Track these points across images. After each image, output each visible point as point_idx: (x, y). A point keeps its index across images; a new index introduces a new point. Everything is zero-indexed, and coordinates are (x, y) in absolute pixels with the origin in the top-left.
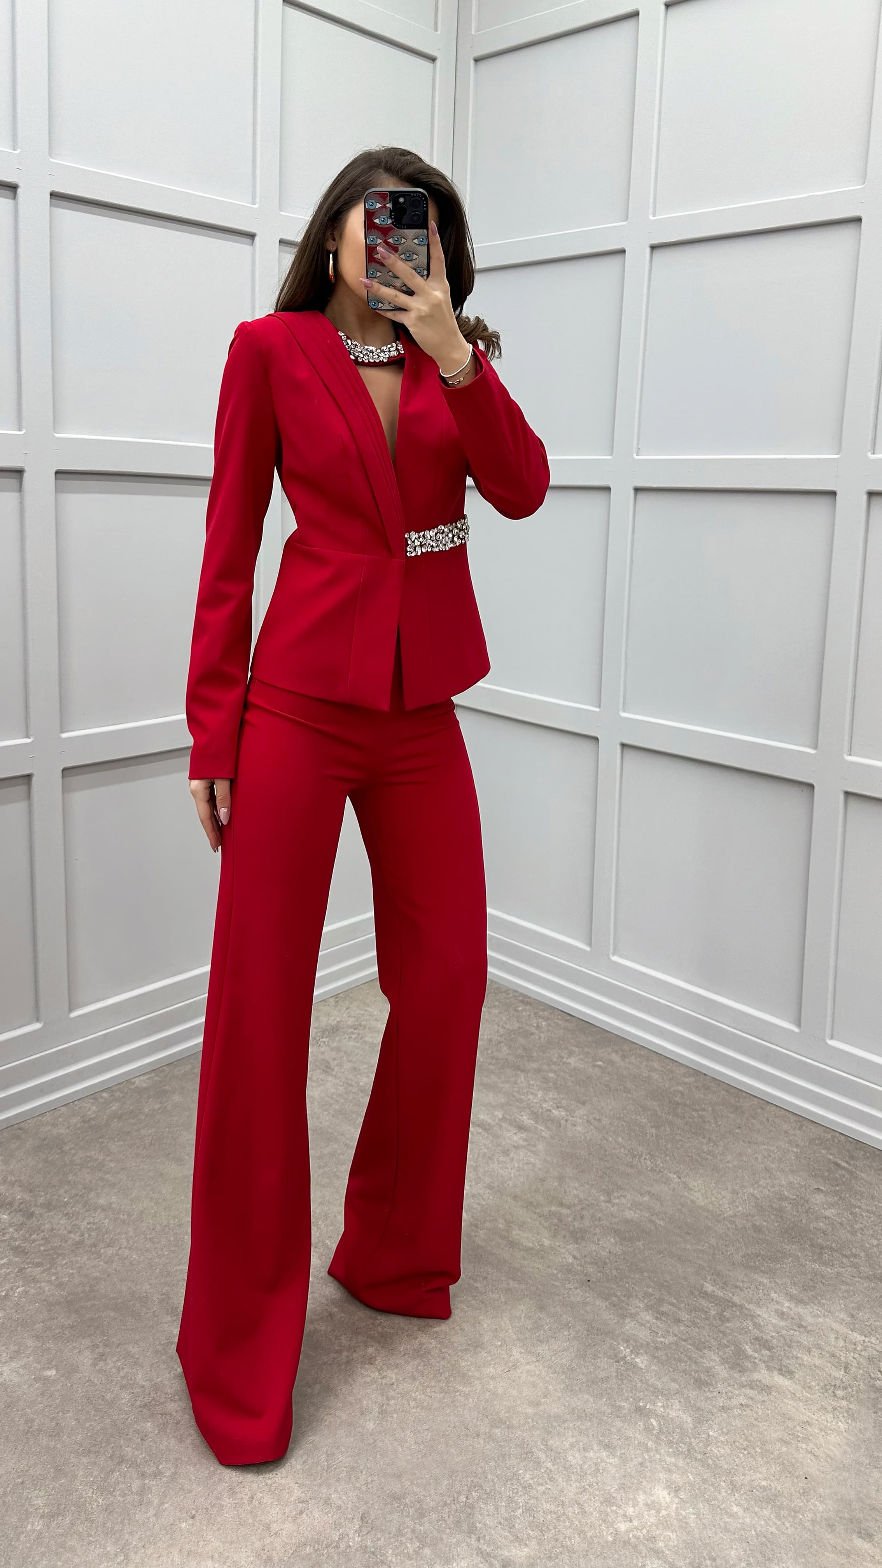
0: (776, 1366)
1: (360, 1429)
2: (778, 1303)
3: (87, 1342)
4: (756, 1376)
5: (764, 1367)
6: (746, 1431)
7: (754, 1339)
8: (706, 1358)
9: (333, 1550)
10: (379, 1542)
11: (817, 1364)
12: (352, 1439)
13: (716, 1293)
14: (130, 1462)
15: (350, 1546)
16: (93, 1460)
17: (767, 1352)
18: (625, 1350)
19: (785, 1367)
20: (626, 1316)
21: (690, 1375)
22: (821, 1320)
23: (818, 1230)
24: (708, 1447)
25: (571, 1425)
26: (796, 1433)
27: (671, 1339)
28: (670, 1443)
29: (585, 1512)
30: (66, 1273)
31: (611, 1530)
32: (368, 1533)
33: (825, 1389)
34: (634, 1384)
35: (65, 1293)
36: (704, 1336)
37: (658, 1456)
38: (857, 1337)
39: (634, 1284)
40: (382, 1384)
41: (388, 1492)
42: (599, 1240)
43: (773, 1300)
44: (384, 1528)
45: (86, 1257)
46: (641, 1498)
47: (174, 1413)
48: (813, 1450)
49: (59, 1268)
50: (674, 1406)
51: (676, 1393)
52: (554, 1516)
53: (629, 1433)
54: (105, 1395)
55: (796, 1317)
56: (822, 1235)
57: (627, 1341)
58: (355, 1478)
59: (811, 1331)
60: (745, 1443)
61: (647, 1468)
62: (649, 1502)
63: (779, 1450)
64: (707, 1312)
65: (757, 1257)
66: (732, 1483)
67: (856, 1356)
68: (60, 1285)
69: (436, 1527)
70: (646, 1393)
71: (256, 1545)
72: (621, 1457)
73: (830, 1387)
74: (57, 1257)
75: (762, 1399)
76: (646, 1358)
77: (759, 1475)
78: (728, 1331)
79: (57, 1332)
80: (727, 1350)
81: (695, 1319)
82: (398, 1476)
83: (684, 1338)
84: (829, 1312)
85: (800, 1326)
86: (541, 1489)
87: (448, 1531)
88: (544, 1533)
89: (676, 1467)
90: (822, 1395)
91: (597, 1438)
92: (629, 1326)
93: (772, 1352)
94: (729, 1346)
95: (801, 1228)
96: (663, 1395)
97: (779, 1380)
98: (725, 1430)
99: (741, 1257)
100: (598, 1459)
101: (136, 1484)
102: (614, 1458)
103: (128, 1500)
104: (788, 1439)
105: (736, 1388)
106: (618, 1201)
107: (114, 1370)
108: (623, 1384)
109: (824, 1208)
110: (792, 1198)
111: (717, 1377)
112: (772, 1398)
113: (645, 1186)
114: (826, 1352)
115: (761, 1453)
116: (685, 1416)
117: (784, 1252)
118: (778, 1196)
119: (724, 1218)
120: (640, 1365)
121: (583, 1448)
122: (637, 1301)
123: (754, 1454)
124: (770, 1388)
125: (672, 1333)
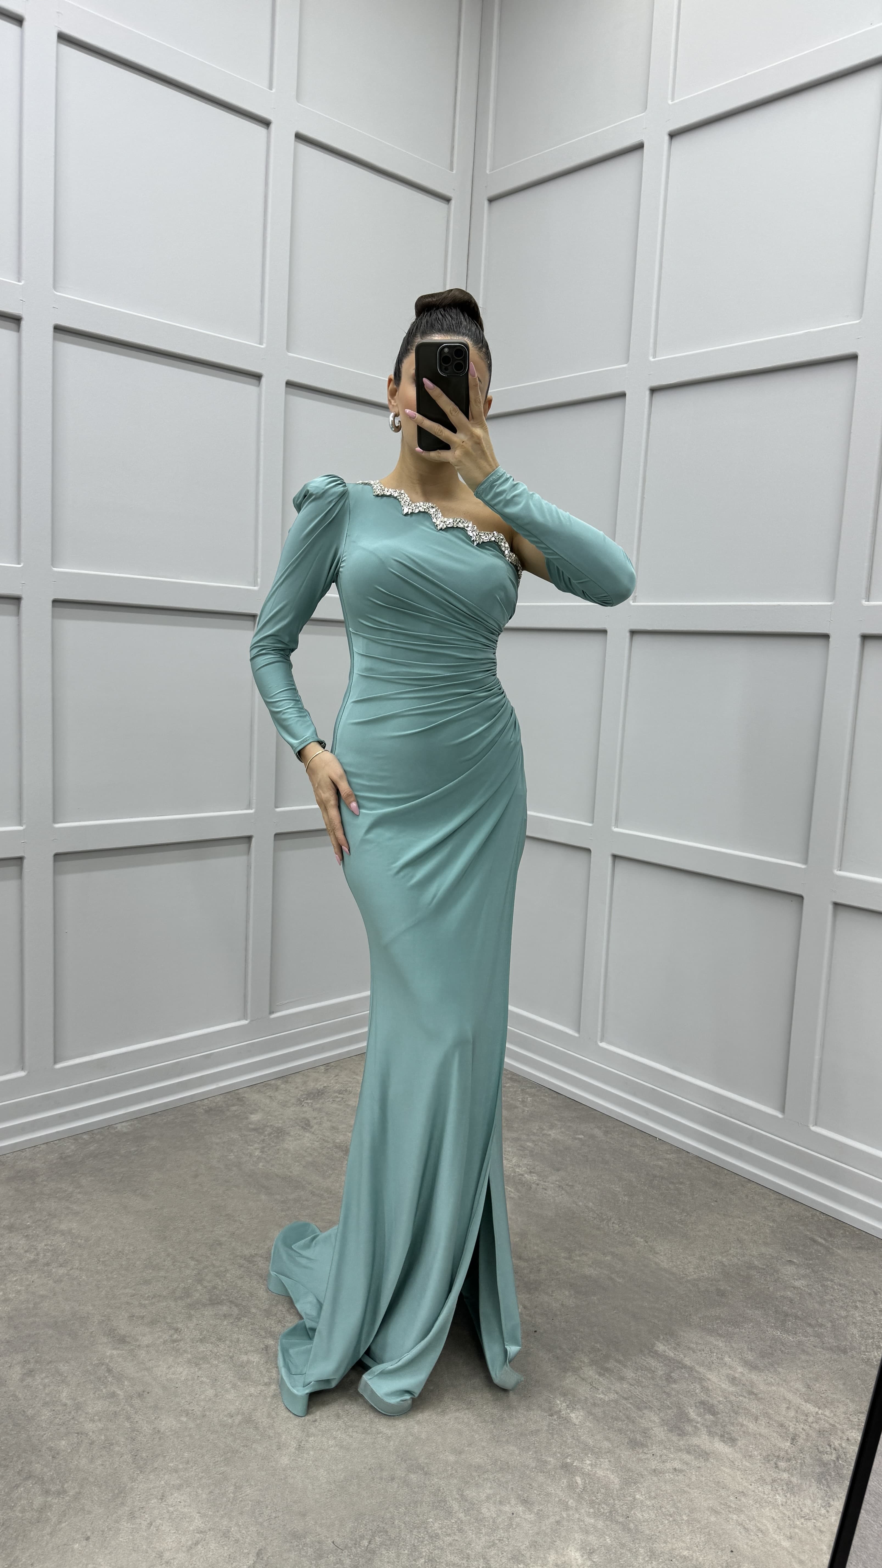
0: (718, 1432)
1: (273, 1464)
2: (731, 1368)
3: (19, 1357)
4: (695, 1441)
5: (704, 1432)
6: (675, 1497)
7: (699, 1403)
8: (645, 1419)
11: (762, 1433)
12: (263, 1473)
13: (667, 1354)
14: (36, 1479)
17: (711, 1417)
18: (561, 1404)
19: (727, 1434)
20: (568, 1369)
21: (626, 1435)
22: (773, 1388)
23: (785, 1298)
24: (631, 1510)
25: (491, 1477)
26: (729, 1503)
27: (613, 1396)
28: (592, 1503)
30: (14, 1289)
33: (767, 1459)
34: (564, 1439)
35: (9, 1309)
36: (647, 1395)
37: (577, 1516)
38: (810, 1408)
39: (582, 1338)
41: (290, 1529)
42: (553, 1291)
43: (726, 1364)
45: (36, 1276)
46: (552, 1557)
47: (91, 1434)
48: (743, 1522)
50: (602, 1465)
51: (608, 1452)
53: (550, 1489)
54: (26, 1410)
55: (747, 1383)
56: (789, 1303)
57: (564, 1395)
58: (258, 1513)
59: (762, 1399)
60: (672, 1510)
61: (563, 1526)
62: (559, 1562)
63: (707, 1519)
64: (654, 1372)
65: (716, 1320)
66: (651, 1550)
67: (806, 1427)
70: (576, 1450)
73: (772, 1459)
75: (698, 1465)
76: (581, 1414)
77: (681, 1544)
78: (673, 1392)
80: (669, 1412)
81: (640, 1379)
82: (303, 1515)
83: (625, 1396)
84: (785, 1381)
85: (751, 1393)
86: (449, 1539)
89: (595, 1528)
90: (763, 1466)
91: (516, 1492)
92: (569, 1380)
93: (717, 1418)
94: (671, 1408)
95: (767, 1295)
96: (593, 1452)
97: (720, 1446)
98: (653, 1494)
99: (700, 1318)
100: (513, 1514)
101: (38, 1501)
102: (530, 1514)
103: (27, 1516)
104: (719, 1508)
105: (672, 1451)
106: (578, 1258)
107: (41, 1387)
108: (553, 1438)
109: (794, 1279)
110: (761, 1268)
111: (654, 1438)
112: (709, 1465)
113: (609, 1247)
114: (775, 1421)
115: (688, 1521)
116: (613, 1476)
117: (746, 1317)
118: (747, 1265)
119: (688, 1281)
120: (575, 1420)
121: (500, 1501)
122: (583, 1356)
123: (680, 1521)
124: (708, 1454)
125: (614, 1390)
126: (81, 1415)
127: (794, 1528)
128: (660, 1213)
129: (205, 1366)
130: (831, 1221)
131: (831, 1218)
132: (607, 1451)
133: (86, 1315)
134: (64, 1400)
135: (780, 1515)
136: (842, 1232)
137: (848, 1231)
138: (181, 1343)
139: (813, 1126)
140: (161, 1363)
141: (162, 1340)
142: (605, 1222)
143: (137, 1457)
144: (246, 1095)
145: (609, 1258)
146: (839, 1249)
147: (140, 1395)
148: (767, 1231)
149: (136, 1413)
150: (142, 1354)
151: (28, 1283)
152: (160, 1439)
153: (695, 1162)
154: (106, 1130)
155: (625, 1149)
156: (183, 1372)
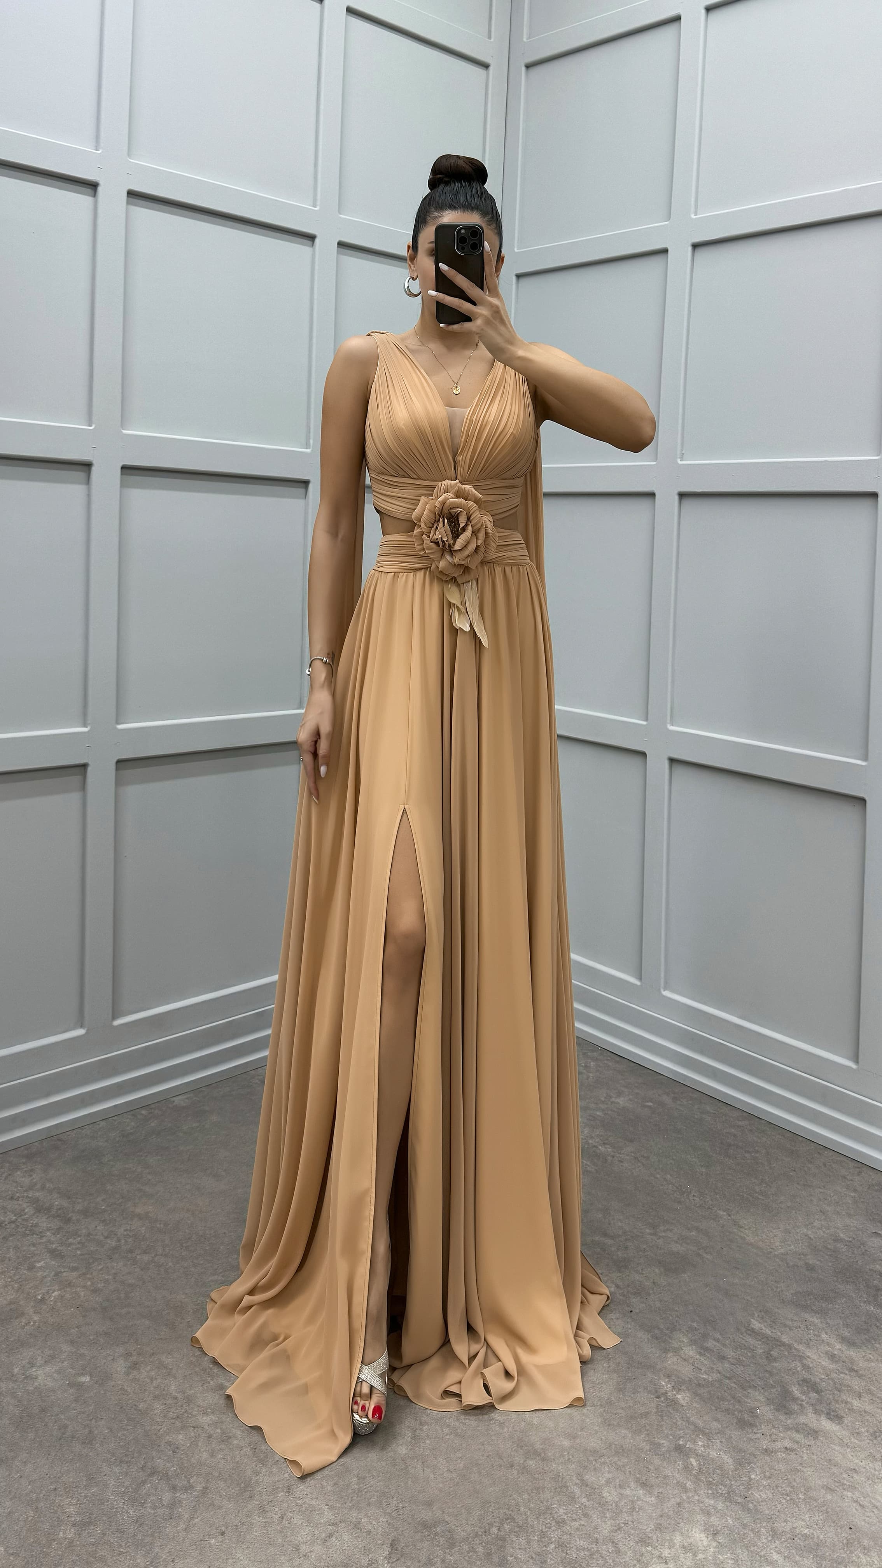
0: (824, 1410)
2: (829, 1344)
3: (120, 1350)
4: (802, 1419)
5: (811, 1410)
7: (802, 1381)
8: (750, 1398)
11: (867, 1410)
12: (384, 1464)
13: (763, 1331)
14: (161, 1475)
16: (124, 1470)
17: (815, 1395)
18: (667, 1386)
19: (833, 1411)
20: (668, 1350)
21: (733, 1415)
22: (873, 1364)
23: (875, 1272)
24: (749, 1490)
25: (607, 1461)
26: (842, 1480)
27: (716, 1376)
28: (710, 1484)
30: (101, 1279)
32: (398, 1560)
33: (874, 1435)
34: (674, 1421)
35: (101, 1300)
36: (749, 1375)
37: (696, 1498)
39: (678, 1317)
41: (419, 1519)
42: (643, 1269)
43: (823, 1341)
44: (413, 1556)
45: (122, 1263)
46: (678, 1539)
47: (206, 1427)
48: (859, 1499)
49: (95, 1274)
50: (715, 1446)
51: (718, 1433)
52: (587, 1553)
53: (668, 1472)
54: (137, 1404)
55: (847, 1360)
56: (879, 1276)
57: (669, 1376)
59: (862, 1375)
60: (788, 1489)
61: (685, 1508)
62: (686, 1544)
63: (823, 1498)
64: (753, 1350)
65: (809, 1295)
66: (773, 1530)
68: (95, 1291)
69: (467, 1558)
70: (687, 1431)
72: (658, 1496)
74: (93, 1262)
75: (808, 1444)
76: (688, 1395)
77: (801, 1523)
78: (774, 1370)
79: (91, 1338)
80: (773, 1391)
81: (741, 1358)
82: (429, 1504)
83: (728, 1375)
85: (852, 1370)
86: (576, 1524)
87: (479, 1563)
89: (715, 1510)
90: (871, 1442)
91: (634, 1475)
92: (671, 1361)
93: (821, 1396)
94: (775, 1387)
95: (857, 1269)
96: (704, 1434)
97: (827, 1425)
98: (767, 1474)
99: (792, 1294)
100: (634, 1497)
101: (167, 1497)
102: (651, 1497)
103: (159, 1513)
104: (834, 1486)
105: (782, 1430)
106: (664, 1234)
107: (147, 1380)
108: (663, 1421)
110: (847, 1241)
111: (761, 1418)
112: (819, 1444)
113: (693, 1221)
114: (878, 1398)
115: (804, 1500)
116: (726, 1457)
117: (838, 1292)
118: (833, 1238)
119: (775, 1256)
120: (682, 1402)
121: (620, 1485)
122: (681, 1336)
123: (797, 1500)
124: (817, 1432)
125: (717, 1370)
126: (193, 1408)
128: (739, 1184)
132: (717, 1431)
134: (174, 1394)
142: (685, 1195)
145: (694, 1233)
148: (849, 1201)
151: (114, 1271)
153: (768, 1129)
155: (696, 1117)
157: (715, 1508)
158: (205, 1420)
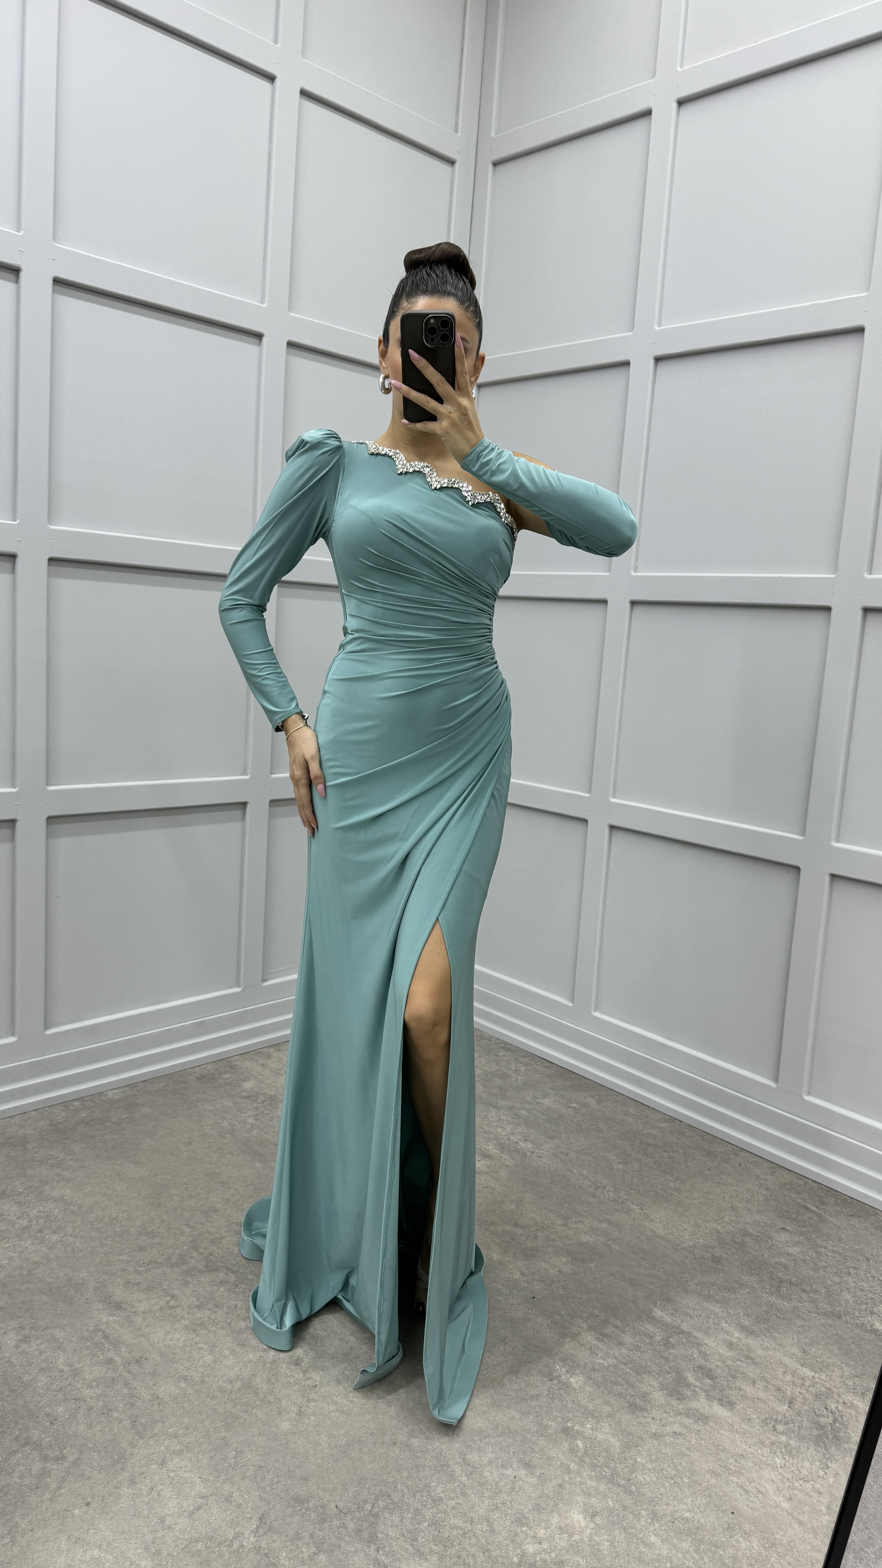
0: (717, 1396)
1: (274, 1429)
2: (727, 1333)
3: (14, 1324)
4: (694, 1405)
5: (703, 1396)
6: (675, 1460)
7: (697, 1367)
8: (644, 1383)
9: (225, 1549)
10: (274, 1544)
11: (760, 1397)
12: (264, 1439)
13: (664, 1319)
14: (34, 1445)
15: (243, 1546)
17: (709, 1381)
18: (561, 1369)
19: (726, 1398)
20: (567, 1335)
21: (625, 1399)
22: (770, 1352)
23: (780, 1265)
24: (633, 1473)
25: (493, 1441)
26: (729, 1466)
27: (611, 1361)
28: (593, 1466)
29: (494, 1531)
30: (7, 1256)
31: (518, 1551)
32: (265, 1534)
33: (765, 1422)
34: (565, 1403)
36: (646, 1360)
37: (579, 1479)
38: (807, 1372)
39: (580, 1304)
40: (304, 1386)
41: (292, 1494)
42: (550, 1258)
43: (722, 1329)
44: (281, 1530)
45: (30, 1242)
46: (555, 1520)
47: (88, 1400)
48: (744, 1484)
50: (603, 1429)
51: (608, 1416)
52: (461, 1532)
53: (552, 1453)
54: (22, 1376)
55: (744, 1348)
56: (783, 1269)
57: (563, 1360)
58: (260, 1478)
59: (759, 1363)
60: (673, 1473)
61: (565, 1489)
62: (563, 1525)
63: (708, 1482)
64: (652, 1337)
65: (712, 1285)
66: (653, 1512)
67: (803, 1391)
69: (336, 1534)
70: (576, 1414)
71: (147, 1537)
72: (540, 1477)
73: (770, 1422)
75: (697, 1429)
76: (581, 1378)
77: (682, 1506)
78: (671, 1357)
80: (668, 1376)
81: (639, 1344)
82: (306, 1479)
83: (624, 1361)
84: (781, 1345)
85: (748, 1357)
86: (452, 1503)
87: (347, 1539)
88: (447, 1548)
90: (761, 1429)
91: (518, 1456)
92: (569, 1347)
93: (715, 1382)
94: (670, 1373)
95: (762, 1262)
96: (593, 1417)
97: (718, 1410)
98: (654, 1457)
99: (696, 1284)
100: (515, 1477)
101: (37, 1467)
102: (533, 1478)
103: (26, 1483)
104: (719, 1471)
105: (672, 1415)
106: (575, 1226)
107: (36, 1353)
108: (553, 1403)
109: (788, 1246)
110: (756, 1236)
111: (653, 1402)
112: (709, 1429)
113: (605, 1214)
114: (772, 1385)
115: (689, 1483)
116: (614, 1440)
117: (741, 1283)
118: (741, 1232)
119: (683, 1248)
120: (574, 1385)
121: (502, 1465)
122: (581, 1321)
123: (681, 1484)
124: (707, 1418)
125: (613, 1355)
126: (78, 1381)
127: (793, 1489)
128: (654, 1181)
129: (202, 1332)
130: (822, 1189)
131: (823, 1186)
132: (607, 1414)
133: (81, 1281)
134: (61, 1367)
135: (779, 1477)
136: (834, 1199)
137: (840, 1199)
138: (178, 1310)
139: (806, 1095)
140: (158, 1329)
141: (158, 1307)
142: (600, 1190)
143: (136, 1423)
144: (238, 1063)
145: (605, 1225)
146: (832, 1217)
147: (138, 1361)
148: (761, 1199)
149: (134, 1379)
150: (139, 1320)
151: (20, 1249)
152: (159, 1404)
153: (688, 1131)
154: (96, 1098)
155: (618, 1118)
156: (179, 1338)
157: (596, 1490)
158: (87, 1392)
